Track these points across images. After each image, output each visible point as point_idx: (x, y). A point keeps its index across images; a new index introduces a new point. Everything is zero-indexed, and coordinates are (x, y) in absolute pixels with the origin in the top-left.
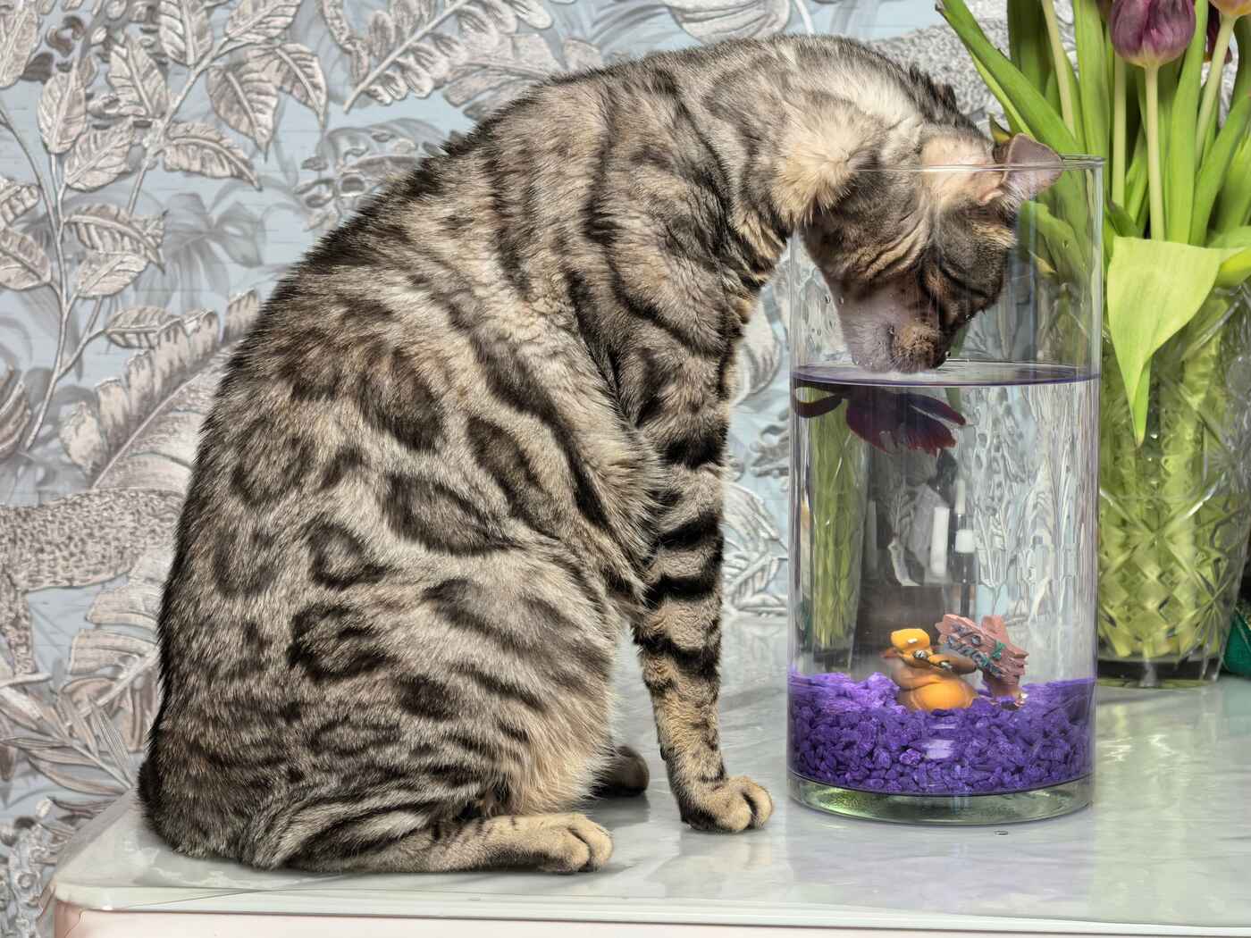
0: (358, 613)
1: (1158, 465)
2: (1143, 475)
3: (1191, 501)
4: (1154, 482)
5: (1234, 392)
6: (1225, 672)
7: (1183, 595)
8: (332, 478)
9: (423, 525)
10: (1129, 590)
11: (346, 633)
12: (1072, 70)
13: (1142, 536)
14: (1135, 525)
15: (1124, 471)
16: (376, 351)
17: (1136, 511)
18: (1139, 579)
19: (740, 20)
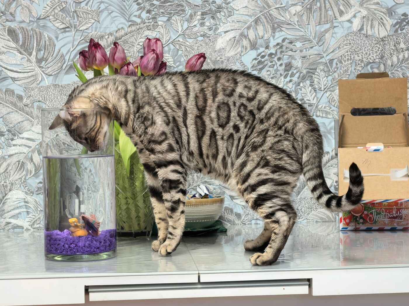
2: (130, 186)
7: (141, 215)
13: (131, 201)
14: (129, 198)
17: (129, 195)
18: (130, 212)
19: (29, 80)
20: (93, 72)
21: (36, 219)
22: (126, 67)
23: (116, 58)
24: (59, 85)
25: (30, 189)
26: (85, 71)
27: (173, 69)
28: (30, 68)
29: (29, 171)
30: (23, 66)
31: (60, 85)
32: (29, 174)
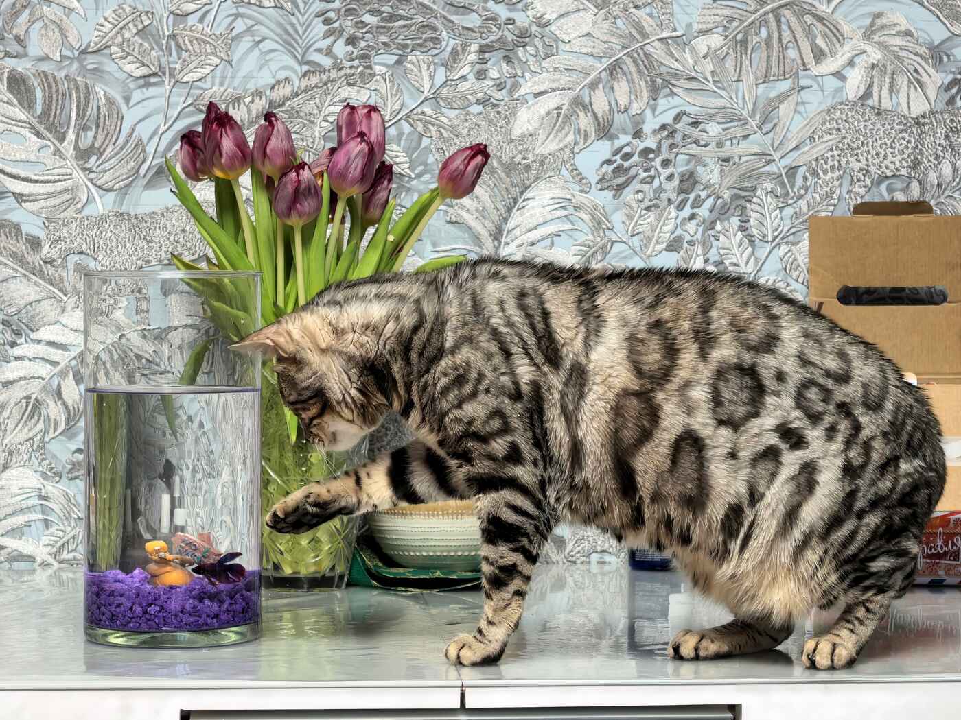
1: (306, 459)
2: (298, 464)
4: (304, 469)
6: (349, 585)
7: (322, 536)
19: (57, 201)
20: (213, 184)
21: (65, 539)
22: (294, 174)
23: (271, 150)
24: (129, 215)
25: (53, 465)
26: (194, 183)
27: (408, 182)
28: (59, 171)
29: (52, 421)
30: (42, 167)
31: (133, 213)
32: (52, 430)
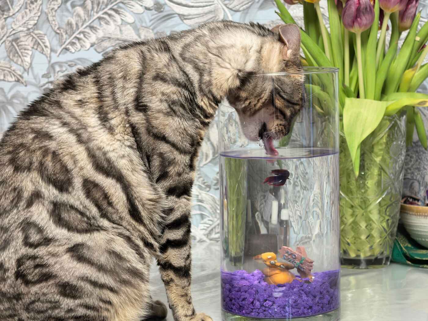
0: (42, 258)
1: (364, 184)
2: (359, 188)
3: (377, 198)
4: (363, 191)
5: (393, 156)
6: (392, 262)
7: (375, 233)
8: (30, 204)
9: (66, 222)
10: (354, 232)
11: (37, 266)
12: (329, 35)
13: (359, 211)
14: (356, 207)
15: (351, 187)
16: (46, 152)
17: (357, 202)
18: (358, 228)
21: (213, 226)
25: (205, 181)
32: (204, 160)
